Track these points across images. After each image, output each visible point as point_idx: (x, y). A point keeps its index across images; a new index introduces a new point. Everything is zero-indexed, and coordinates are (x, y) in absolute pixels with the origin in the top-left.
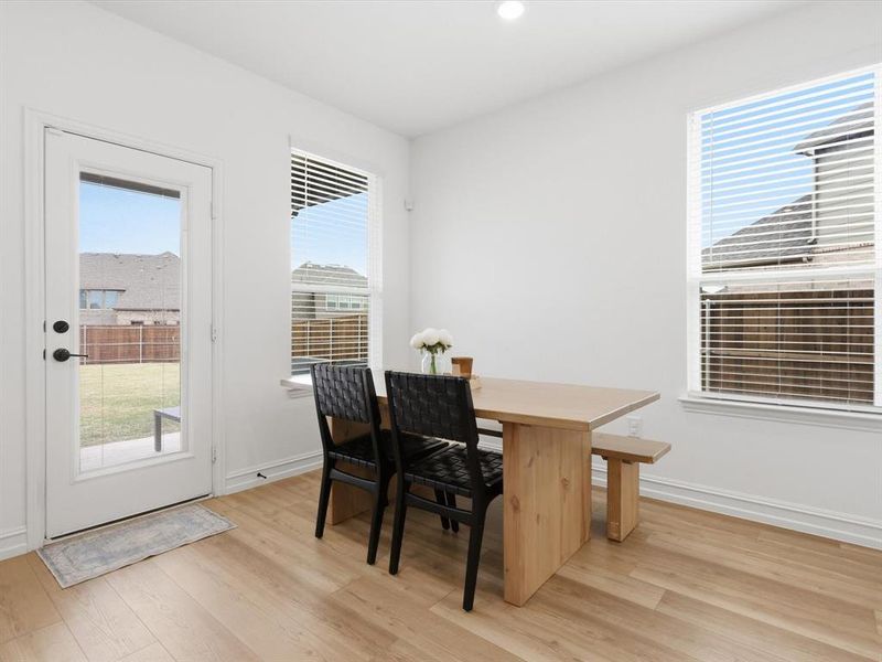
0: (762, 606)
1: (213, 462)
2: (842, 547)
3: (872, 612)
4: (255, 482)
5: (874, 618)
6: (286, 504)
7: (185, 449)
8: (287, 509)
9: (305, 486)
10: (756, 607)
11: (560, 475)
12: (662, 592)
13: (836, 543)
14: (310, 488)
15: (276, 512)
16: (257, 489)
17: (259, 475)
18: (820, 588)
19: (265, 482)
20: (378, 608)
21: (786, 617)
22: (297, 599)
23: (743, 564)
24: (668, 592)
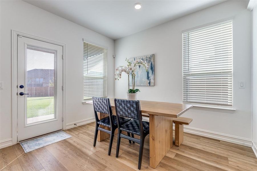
0: (200, 157)
1: (63, 121)
2: (221, 142)
3: (227, 158)
4: (73, 126)
5: (228, 160)
6: (81, 132)
7: (55, 118)
8: (81, 133)
9: (86, 127)
10: (199, 157)
11: (165, 129)
12: (175, 154)
13: (219, 141)
14: (88, 127)
15: (79, 134)
16: (74, 128)
17: (75, 124)
18: (215, 152)
19: (76, 126)
20: (102, 159)
21: (206, 160)
22: (82, 156)
23: (196, 146)
24: (177, 154)
